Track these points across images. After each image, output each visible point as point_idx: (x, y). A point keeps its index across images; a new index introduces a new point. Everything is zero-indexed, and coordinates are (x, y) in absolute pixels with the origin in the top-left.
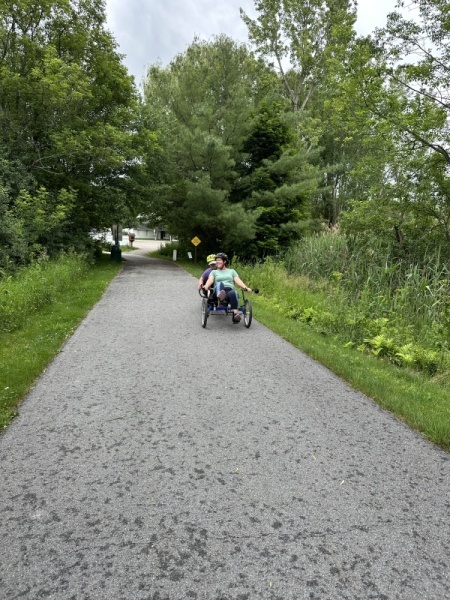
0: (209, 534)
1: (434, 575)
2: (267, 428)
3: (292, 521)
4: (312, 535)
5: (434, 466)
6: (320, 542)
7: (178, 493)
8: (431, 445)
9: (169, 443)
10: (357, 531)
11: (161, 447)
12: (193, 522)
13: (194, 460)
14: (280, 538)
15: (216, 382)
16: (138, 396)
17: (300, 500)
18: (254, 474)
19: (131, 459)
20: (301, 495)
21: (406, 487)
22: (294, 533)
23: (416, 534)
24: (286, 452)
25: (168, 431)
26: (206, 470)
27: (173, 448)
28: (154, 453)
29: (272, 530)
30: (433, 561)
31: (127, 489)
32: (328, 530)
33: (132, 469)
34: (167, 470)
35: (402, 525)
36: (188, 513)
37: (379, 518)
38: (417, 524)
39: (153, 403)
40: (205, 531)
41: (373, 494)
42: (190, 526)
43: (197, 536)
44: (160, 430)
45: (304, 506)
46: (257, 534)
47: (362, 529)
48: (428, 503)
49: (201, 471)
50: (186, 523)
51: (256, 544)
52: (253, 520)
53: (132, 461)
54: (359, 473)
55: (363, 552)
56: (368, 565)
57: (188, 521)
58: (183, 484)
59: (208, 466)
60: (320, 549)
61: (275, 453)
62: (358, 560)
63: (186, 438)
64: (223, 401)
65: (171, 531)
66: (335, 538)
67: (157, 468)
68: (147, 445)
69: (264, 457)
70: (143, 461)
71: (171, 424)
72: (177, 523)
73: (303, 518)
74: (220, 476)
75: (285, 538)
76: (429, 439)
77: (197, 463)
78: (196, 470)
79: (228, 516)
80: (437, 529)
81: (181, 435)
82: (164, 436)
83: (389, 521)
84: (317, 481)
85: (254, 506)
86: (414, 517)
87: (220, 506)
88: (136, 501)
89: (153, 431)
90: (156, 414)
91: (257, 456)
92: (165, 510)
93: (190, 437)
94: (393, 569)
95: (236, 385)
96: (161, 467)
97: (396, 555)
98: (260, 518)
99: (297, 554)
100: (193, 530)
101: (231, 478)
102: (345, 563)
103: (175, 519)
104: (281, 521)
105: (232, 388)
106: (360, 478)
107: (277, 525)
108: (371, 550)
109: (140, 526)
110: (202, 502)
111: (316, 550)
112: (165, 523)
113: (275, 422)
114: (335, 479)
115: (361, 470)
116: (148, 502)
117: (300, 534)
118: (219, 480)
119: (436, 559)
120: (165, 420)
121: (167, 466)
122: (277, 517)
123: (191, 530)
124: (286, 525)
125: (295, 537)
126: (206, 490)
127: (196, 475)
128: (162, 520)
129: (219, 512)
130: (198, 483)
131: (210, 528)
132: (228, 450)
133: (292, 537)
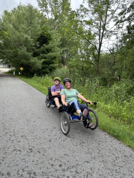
0: (37, 174)
1: (111, 174)
2: (52, 130)
3: (65, 163)
4: (72, 167)
5: (103, 137)
6: (75, 170)
7: (23, 159)
8: (101, 131)
9: (18, 140)
10: (86, 163)
11: (15, 142)
12: (30, 170)
13: (28, 145)
14: (62, 171)
15: (33, 116)
16: (4, 123)
17: (67, 155)
18: (50, 148)
19: (3, 148)
20: (66, 153)
21: (97, 145)
22: (67, 168)
23: (103, 161)
24: (60, 138)
25: (17, 136)
26: (33, 149)
27: (19, 142)
28: (13, 145)
29: (59, 168)
30: (110, 169)
31: (3, 160)
32: (77, 164)
33: (4, 152)
34: (18, 151)
35: (98, 158)
36: (28, 167)
37: (92, 157)
38: (103, 157)
39: (11, 125)
40: (35, 173)
41: (88, 149)
42: (29, 172)
43: (32, 175)
44: (14, 135)
45: (68, 157)
46: (54, 171)
47: (87, 162)
48: (104, 150)
49: (31, 149)
50: (27, 171)
51: (54, 174)
52: (52, 165)
53: (4, 149)
54: (83, 143)
55: (89, 170)
56: (92, 175)
57: (28, 170)
58: (25, 155)
59: (33, 147)
60: (76, 172)
61: (56, 139)
62: (88, 173)
63: (24, 137)
64: (36, 123)
65: (22, 175)
66: (80, 167)
67: (14, 150)
68: (10, 142)
69: (53, 141)
70: (9, 148)
71: (18, 133)
72: (24, 171)
73: (68, 161)
74: (38, 150)
75: (64, 170)
76: (100, 129)
77: (29, 146)
78: (29, 149)
79: (43, 165)
80: (108, 158)
81: (22, 136)
82: (16, 137)
83: (95, 158)
84: (71, 147)
85: (52, 160)
86: (101, 155)
87: (40, 161)
88: (7, 165)
89: (11, 136)
90: (12, 130)
91: (50, 141)
92: (19, 167)
93: (25, 137)
94: (99, 175)
95: (40, 116)
96: (16, 150)
97: (99, 169)
98: (54, 164)
99: (69, 175)
100: (31, 173)
101: (42, 150)
102: (84, 176)
103: (23, 170)
104: (61, 164)
105: (39, 118)
106: (83, 144)
107: (60, 166)
108: (91, 169)
109: (9, 175)
110: (33, 161)
111: (74, 173)
112: (19, 172)
113: (55, 128)
114: (76, 146)
115: (84, 142)
116: (12, 165)
117: (68, 168)
118: (38, 152)
119: (110, 168)
120: (16, 131)
121: (18, 149)
122: (60, 163)
123: (30, 174)
124: (63, 165)
125: (67, 169)
126: (34, 156)
127: (29, 151)
128: (18, 171)
129: (39, 164)
130: (30, 154)
131: (37, 171)
132: (40, 140)
133: (66, 169)
